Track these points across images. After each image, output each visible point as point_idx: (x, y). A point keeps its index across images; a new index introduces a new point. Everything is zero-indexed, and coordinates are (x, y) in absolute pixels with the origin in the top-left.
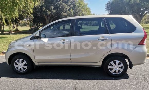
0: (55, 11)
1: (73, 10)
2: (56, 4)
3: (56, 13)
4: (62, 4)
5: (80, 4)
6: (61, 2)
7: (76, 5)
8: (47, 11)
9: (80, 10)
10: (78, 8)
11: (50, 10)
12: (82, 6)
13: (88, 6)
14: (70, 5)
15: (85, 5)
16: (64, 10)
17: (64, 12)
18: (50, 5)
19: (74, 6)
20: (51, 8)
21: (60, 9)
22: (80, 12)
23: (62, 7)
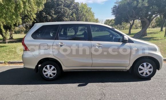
0: (56, 16)
1: (76, 15)
2: (57, 8)
3: (57, 18)
4: (64, 9)
5: (83, 8)
6: (63, 6)
7: (79, 9)
8: (47, 16)
9: (83, 15)
10: (81, 12)
11: (50, 16)
12: (86, 10)
13: (92, 10)
14: (72, 10)
15: (89, 9)
16: (66, 15)
17: (66, 17)
18: (50, 9)
19: (77, 11)
20: (52, 13)
21: (62, 13)
22: (84, 16)
23: (64, 12)
